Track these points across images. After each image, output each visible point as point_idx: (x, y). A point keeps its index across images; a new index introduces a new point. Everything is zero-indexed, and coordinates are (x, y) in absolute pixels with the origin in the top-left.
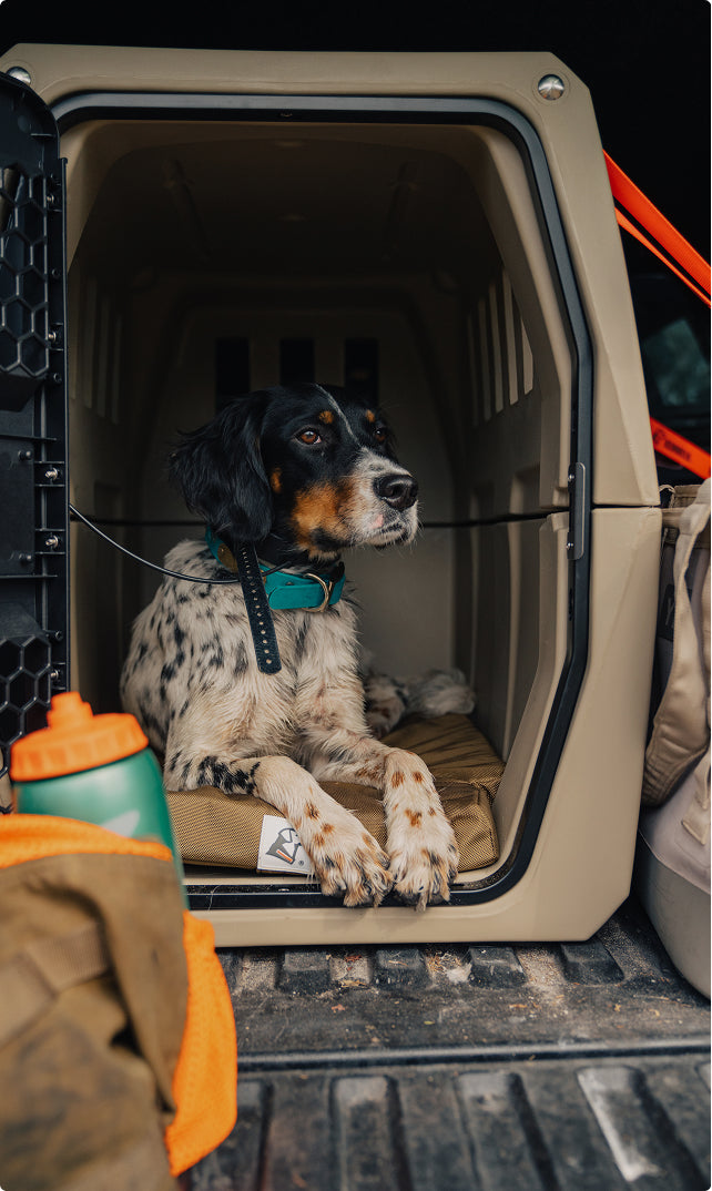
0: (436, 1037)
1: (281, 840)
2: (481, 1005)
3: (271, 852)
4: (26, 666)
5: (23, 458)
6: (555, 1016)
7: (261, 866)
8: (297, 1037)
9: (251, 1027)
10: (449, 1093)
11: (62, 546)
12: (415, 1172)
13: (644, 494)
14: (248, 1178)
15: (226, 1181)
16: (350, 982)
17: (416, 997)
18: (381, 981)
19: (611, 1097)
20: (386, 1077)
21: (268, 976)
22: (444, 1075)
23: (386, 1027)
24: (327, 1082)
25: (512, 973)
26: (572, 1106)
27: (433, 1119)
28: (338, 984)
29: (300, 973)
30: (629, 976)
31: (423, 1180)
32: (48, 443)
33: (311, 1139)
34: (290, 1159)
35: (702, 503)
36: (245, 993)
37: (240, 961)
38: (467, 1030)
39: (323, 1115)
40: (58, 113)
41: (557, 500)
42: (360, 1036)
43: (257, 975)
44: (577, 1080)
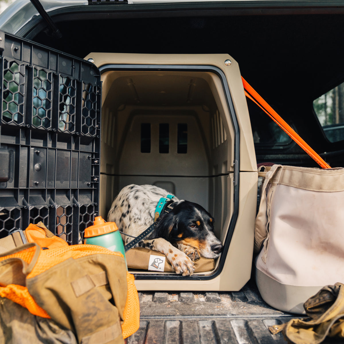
0: (194, 313)
1: (155, 262)
2: (208, 306)
3: (152, 265)
4: (88, 212)
5: (89, 157)
6: (227, 309)
7: (149, 269)
8: (157, 312)
9: (145, 310)
10: (196, 324)
11: (98, 180)
12: (184, 340)
13: (253, 168)
14: (142, 342)
15: (137, 342)
16: (173, 300)
17: (190, 304)
18: (181, 300)
19: (239, 327)
20: (180, 321)
21: (151, 299)
22: (195, 321)
23: (181, 311)
24: (164, 321)
25: (217, 299)
26: (227, 328)
27: (191, 330)
28: (169, 301)
29: (159, 298)
30: (249, 300)
31: (187, 342)
32: (95, 154)
33: (159, 333)
34: (153, 337)
35: (272, 171)
36: (144, 302)
37: (143, 294)
38: (203, 312)
39: (162, 328)
40: (100, 70)
41: (231, 170)
42: (174, 313)
43: (148, 298)
44: (230, 322)
